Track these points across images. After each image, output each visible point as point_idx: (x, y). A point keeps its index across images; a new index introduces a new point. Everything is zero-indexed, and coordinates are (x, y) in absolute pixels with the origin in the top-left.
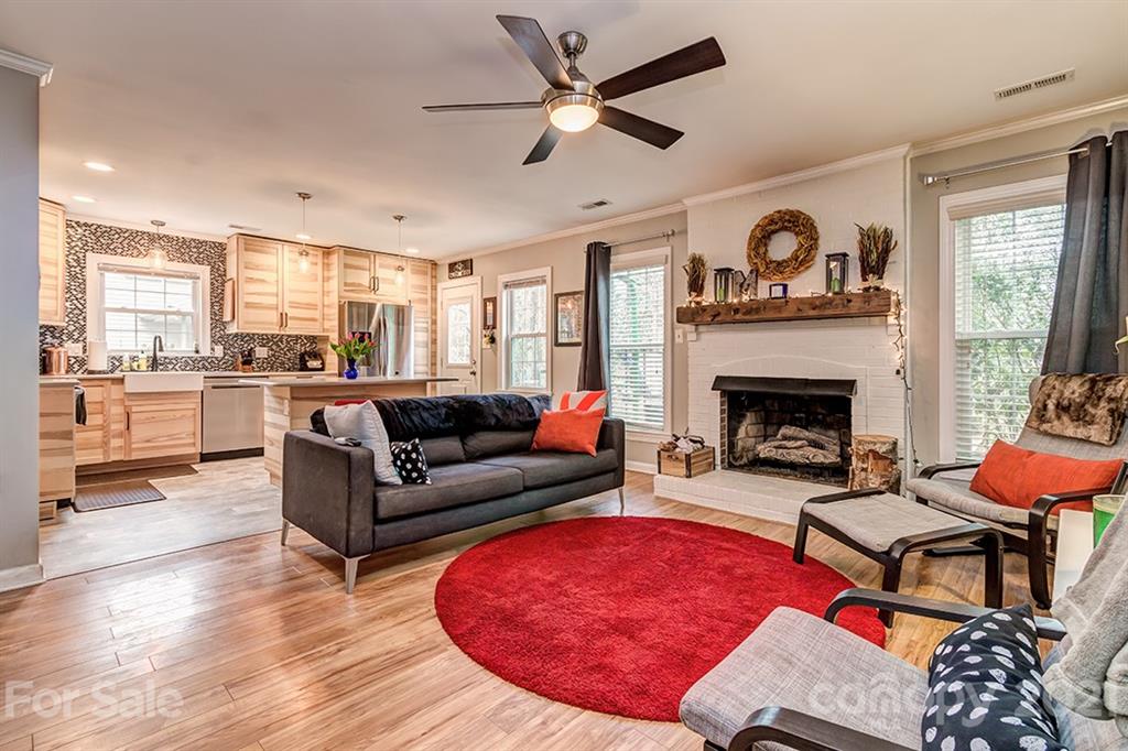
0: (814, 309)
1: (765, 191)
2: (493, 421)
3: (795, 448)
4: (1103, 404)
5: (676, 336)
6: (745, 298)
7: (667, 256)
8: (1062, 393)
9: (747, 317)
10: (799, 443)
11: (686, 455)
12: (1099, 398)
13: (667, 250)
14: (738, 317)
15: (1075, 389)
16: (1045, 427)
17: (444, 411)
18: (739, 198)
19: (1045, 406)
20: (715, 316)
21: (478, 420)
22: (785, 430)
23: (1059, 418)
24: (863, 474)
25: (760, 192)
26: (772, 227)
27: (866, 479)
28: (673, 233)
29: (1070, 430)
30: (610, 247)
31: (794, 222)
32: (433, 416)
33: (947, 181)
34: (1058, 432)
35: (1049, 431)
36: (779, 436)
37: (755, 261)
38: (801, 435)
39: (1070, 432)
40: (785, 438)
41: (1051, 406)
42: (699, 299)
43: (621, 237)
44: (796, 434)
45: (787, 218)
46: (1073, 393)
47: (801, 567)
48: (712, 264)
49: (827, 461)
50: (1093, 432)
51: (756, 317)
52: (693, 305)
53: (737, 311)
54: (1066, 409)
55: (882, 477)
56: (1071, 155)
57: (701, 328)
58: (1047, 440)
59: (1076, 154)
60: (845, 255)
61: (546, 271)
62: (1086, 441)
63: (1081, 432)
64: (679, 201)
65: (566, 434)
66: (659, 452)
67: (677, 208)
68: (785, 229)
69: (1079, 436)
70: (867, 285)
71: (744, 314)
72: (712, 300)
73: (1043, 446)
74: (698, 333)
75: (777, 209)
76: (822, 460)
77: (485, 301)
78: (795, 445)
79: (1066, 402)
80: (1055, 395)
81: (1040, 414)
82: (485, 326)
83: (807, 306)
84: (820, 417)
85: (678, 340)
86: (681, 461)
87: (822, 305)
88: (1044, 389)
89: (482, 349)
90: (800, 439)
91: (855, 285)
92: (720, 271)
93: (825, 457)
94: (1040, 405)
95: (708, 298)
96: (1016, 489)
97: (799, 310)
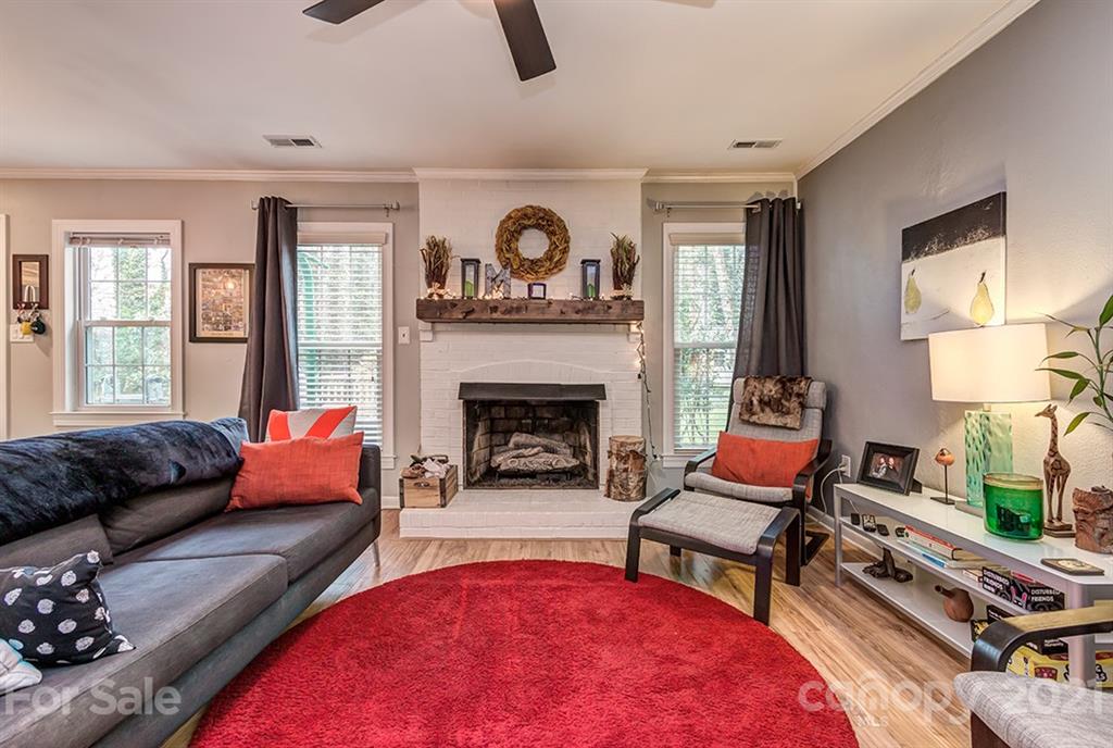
0: (577, 313)
1: (514, 181)
2: (172, 475)
3: (533, 455)
4: (794, 399)
5: (400, 335)
6: (498, 295)
7: (387, 235)
8: (762, 392)
9: (507, 317)
10: (536, 450)
11: (441, 480)
12: (790, 395)
13: (388, 227)
14: (495, 316)
15: (771, 388)
16: (754, 418)
17: (63, 467)
18: (485, 182)
19: (752, 402)
20: (468, 313)
21: (143, 477)
22: (516, 438)
23: (763, 411)
24: (624, 475)
25: (507, 181)
26: (526, 222)
27: (627, 478)
28: (398, 209)
29: (773, 419)
30: (296, 208)
31: (547, 222)
32: (37, 482)
33: (668, 210)
34: (764, 421)
35: (758, 421)
36: (511, 445)
37: (507, 256)
38: (534, 442)
39: (773, 422)
40: (518, 446)
41: (755, 402)
42: (441, 292)
43: (315, 198)
44: (528, 441)
45: (541, 215)
46: (771, 391)
47: (637, 585)
48: (458, 253)
49: (570, 465)
50: (789, 421)
51: (517, 317)
52: (436, 298)
53: (494, 309)
54: (768, 404)
55: (640, 474)
56: (747, 209)
57: (439, 327)
58: (751, 428)
59: (752, 209)
60: (599, 261)
61: (172, 227)
62: (784, 427)
63: (780, 421)
64: (409, 169)
65: (307, 476)
66: (401, 481)
67: (403, 177)
68: (538, 226)
69: (780, 424)
70: (620, 293)
71: (503, 313)
72: (457, 294)
73: (749, 433)
74: (434, 332)
75: (528, 204)
76: (566, 464)
77: (18, 262)
78: (533, 452)
79: (766, 398)
80: (757, 393)
81: (748, 407)
82: (17, 301)
83: (570, 310)
84: (546, 421)
85: (404, 340)
86: (433, 488)
87: (584, 309)
88: (748, 388)
89: (9, 344)
90: (534, 447)
91: (607, 292)
92: (465, 262)
93: (567, 462)
94: (747, 401)
95: (452, 291)
96: (752, 471)
97: (562, 312)
